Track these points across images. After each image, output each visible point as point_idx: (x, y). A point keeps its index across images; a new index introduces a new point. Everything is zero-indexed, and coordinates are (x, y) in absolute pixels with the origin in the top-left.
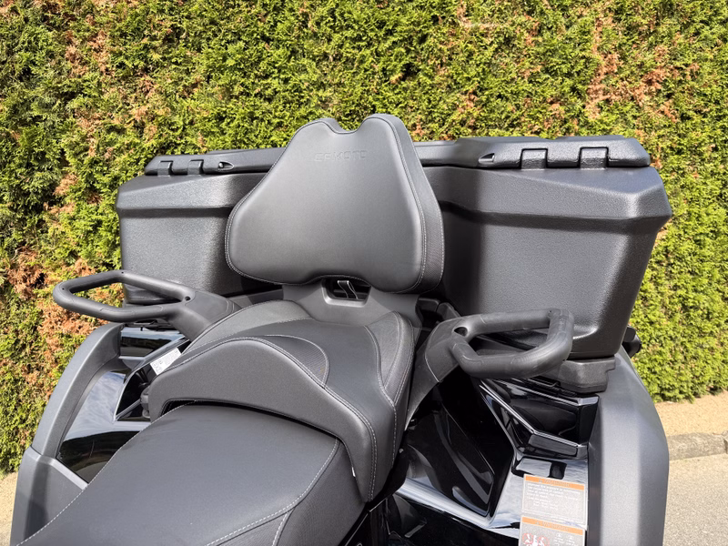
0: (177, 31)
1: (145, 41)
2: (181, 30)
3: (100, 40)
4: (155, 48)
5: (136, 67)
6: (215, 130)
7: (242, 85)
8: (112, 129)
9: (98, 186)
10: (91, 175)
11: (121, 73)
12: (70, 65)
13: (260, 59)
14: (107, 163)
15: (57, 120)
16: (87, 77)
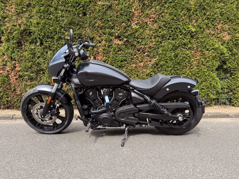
0: (30, 4)
1: (22, 6)
2: (31, 4)
3: (13, 6)
4: (25, 8)
5: (20, 12)
6: (37, 26)
7: (43, 16)
8: (14, 25)
9: (10, 38)
10: (8, 35)
11: (17, 13)
12: (6, 11)
13: (48, 10)
14: (12, 33)
15: (2, 23)
16: (9, 14)
